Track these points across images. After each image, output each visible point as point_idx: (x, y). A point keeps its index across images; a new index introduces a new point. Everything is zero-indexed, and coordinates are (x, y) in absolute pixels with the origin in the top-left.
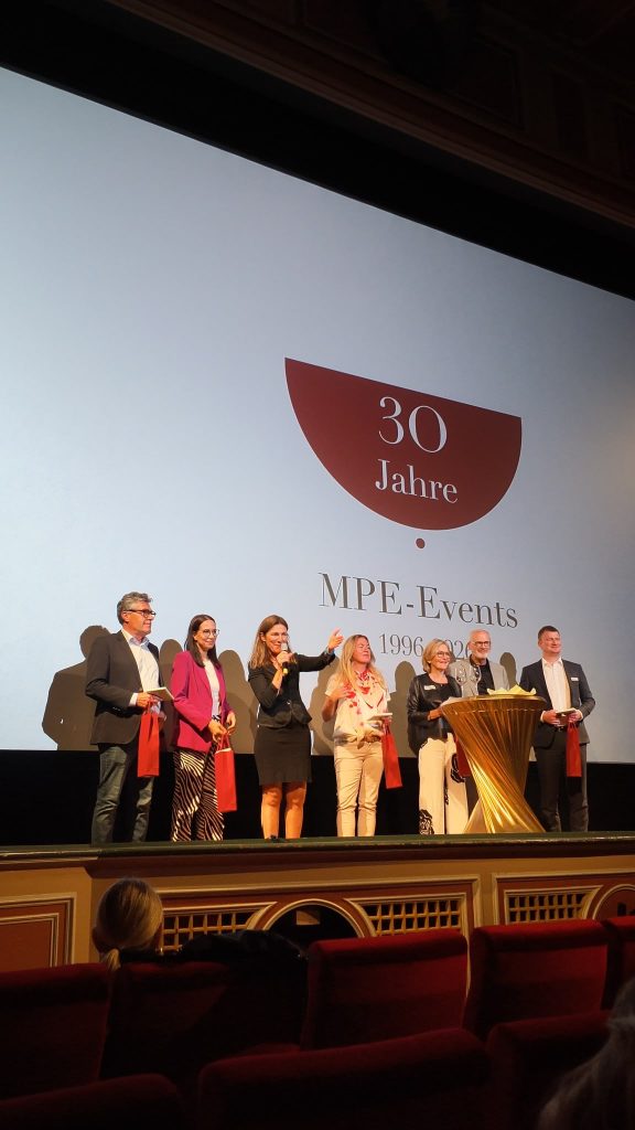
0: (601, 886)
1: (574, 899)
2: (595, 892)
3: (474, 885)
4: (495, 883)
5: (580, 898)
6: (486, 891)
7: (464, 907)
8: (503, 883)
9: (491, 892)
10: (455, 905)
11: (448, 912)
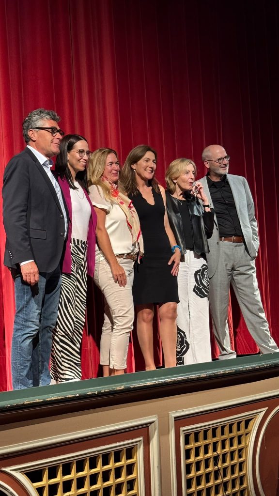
0: (267, 408)
1: (243, 425)
2: (262, 415)
3: (151, 427)
4: (172, 422)
5: (247, 422)
6: (163, 433)
7: (140, 454)
8: (180, 421)
9: (168, 433)
10: (130, 452)
11: (123, 462)
